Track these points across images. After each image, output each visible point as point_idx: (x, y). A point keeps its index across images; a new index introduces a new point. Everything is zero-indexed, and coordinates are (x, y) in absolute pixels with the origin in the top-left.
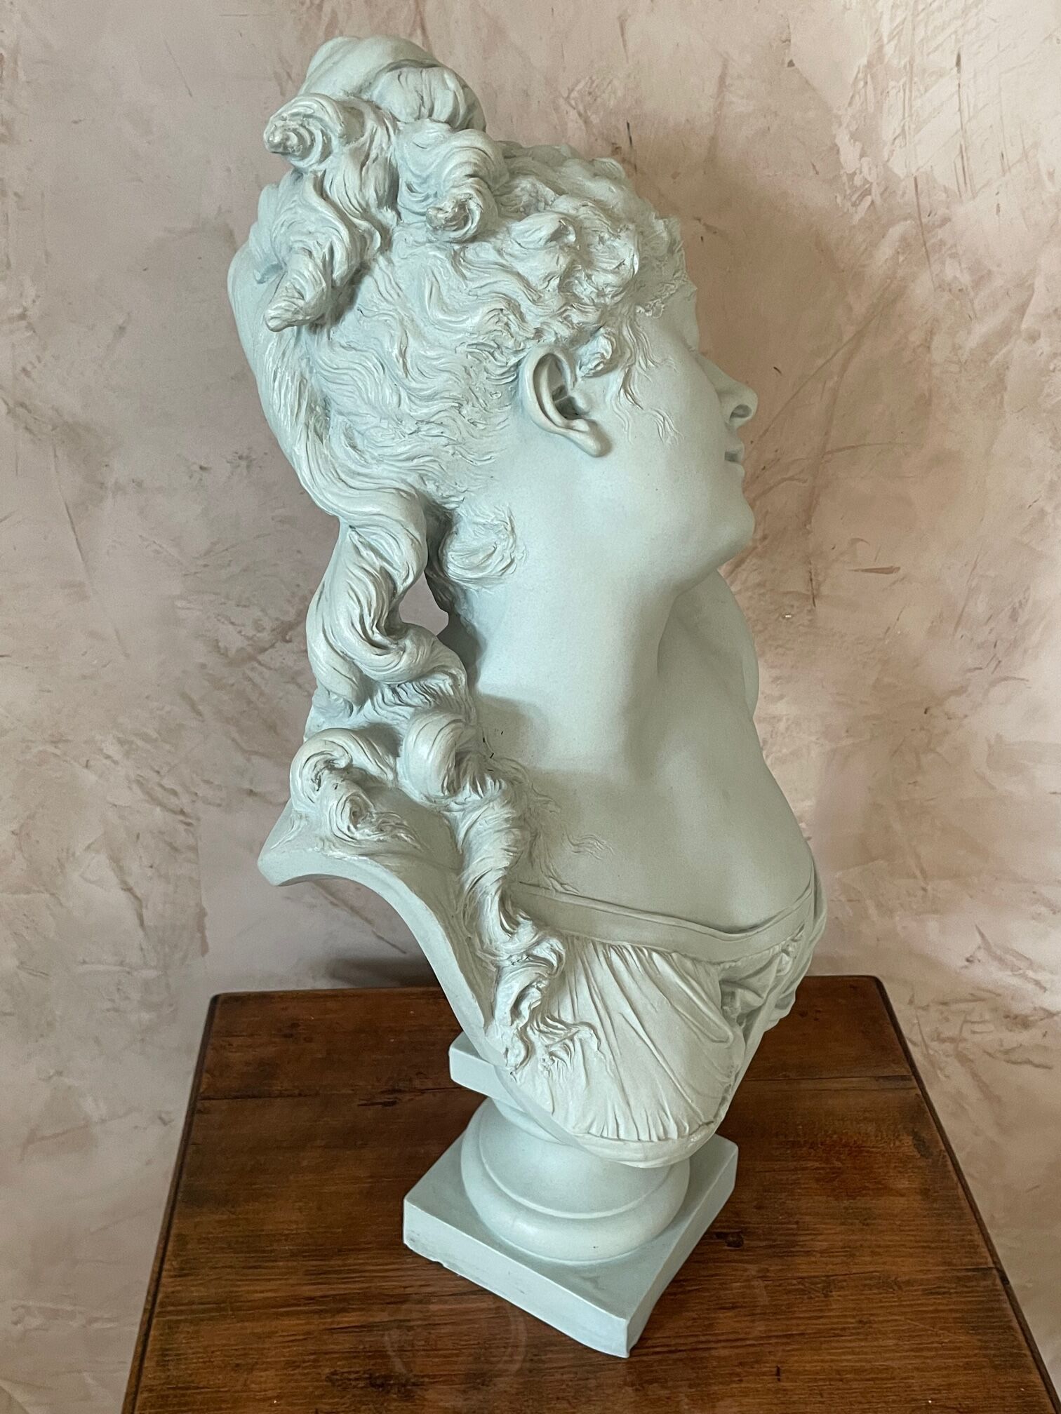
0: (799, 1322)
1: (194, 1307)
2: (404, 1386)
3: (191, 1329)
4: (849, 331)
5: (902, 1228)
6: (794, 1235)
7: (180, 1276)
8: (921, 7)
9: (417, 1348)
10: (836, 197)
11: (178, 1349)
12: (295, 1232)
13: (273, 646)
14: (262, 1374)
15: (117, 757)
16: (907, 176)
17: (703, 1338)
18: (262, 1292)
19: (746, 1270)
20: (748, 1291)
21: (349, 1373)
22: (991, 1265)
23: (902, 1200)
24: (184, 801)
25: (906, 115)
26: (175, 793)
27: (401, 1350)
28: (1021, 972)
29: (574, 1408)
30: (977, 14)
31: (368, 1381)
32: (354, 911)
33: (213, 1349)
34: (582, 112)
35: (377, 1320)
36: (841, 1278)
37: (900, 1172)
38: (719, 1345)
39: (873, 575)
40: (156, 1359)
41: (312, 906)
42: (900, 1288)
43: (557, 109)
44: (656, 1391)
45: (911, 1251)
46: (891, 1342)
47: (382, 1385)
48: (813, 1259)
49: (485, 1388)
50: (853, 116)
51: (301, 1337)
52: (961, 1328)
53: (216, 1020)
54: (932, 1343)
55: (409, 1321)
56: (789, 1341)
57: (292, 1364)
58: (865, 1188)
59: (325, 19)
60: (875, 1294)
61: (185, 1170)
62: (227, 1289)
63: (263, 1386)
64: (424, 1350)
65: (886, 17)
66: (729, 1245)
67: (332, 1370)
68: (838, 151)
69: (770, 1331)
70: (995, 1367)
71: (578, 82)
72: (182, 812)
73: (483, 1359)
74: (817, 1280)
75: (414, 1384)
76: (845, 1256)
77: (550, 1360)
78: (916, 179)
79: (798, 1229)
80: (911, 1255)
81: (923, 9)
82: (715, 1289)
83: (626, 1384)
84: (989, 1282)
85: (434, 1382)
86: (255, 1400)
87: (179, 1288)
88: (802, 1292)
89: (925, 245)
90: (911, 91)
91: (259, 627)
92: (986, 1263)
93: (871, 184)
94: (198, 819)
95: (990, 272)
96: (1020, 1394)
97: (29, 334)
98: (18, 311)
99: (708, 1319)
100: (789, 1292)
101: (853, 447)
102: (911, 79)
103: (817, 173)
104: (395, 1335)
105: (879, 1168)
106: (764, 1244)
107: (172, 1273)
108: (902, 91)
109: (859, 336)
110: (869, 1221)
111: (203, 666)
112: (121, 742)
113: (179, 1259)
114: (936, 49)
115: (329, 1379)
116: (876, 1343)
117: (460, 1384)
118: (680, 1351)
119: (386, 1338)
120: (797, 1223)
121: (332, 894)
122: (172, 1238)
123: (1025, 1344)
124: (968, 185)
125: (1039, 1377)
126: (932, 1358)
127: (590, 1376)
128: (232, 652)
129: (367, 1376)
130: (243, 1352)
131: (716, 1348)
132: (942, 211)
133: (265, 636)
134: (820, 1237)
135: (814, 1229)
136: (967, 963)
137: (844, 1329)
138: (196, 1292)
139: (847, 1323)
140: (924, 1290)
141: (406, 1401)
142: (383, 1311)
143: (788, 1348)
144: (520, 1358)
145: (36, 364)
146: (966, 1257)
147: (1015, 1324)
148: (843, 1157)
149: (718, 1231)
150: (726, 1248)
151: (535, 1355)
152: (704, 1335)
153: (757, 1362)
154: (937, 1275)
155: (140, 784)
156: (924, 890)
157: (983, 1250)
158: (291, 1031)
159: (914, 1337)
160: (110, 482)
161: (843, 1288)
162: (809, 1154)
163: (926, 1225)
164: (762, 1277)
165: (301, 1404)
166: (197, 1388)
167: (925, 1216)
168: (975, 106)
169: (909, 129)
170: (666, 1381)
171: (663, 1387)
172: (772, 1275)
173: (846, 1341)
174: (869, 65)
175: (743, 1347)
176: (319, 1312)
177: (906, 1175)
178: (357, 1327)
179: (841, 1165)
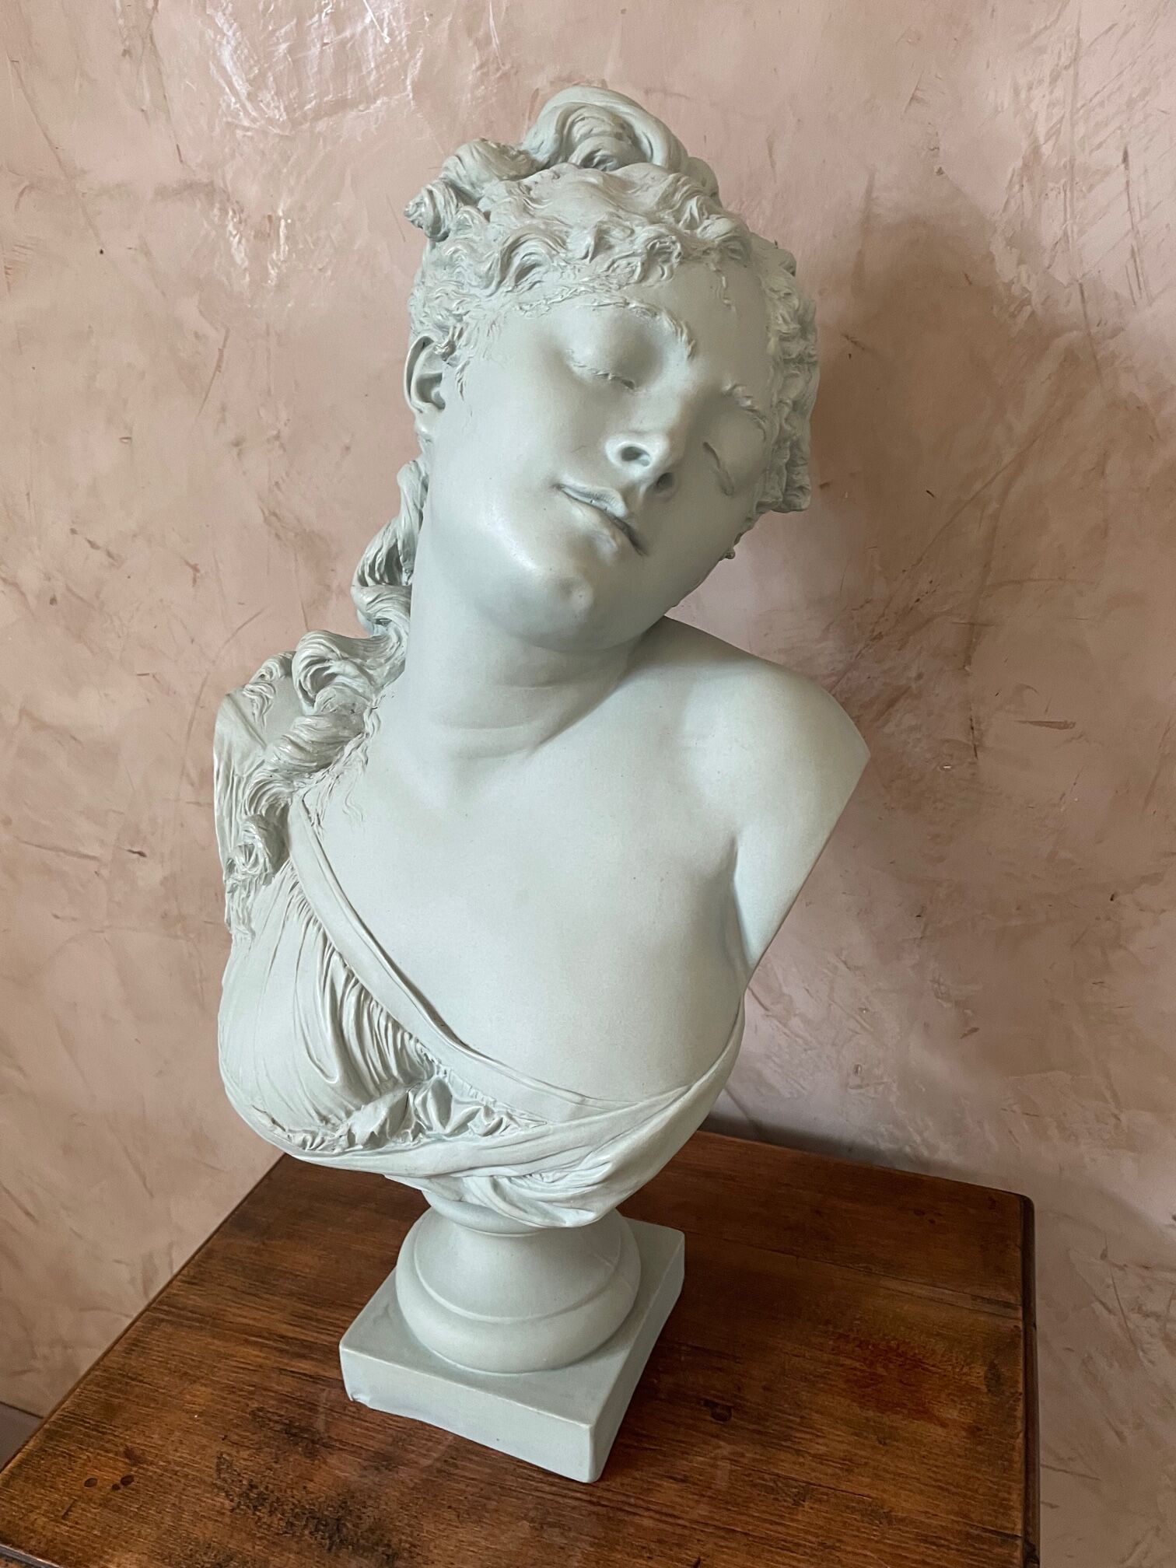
0: (750, 1520)
1: (183, 1312)
2: (313, 1442)
3: (169, 1329)
4: (1009, 454)
5: (925, 1461)
6: (791, 1428)
7: (189, 1283)
8: (1079, 103)
9: (347, 1412)
10: (992, 308)
11: (147, 1343)
12: (304, 1275)
14: (203, 1389)
16: (1072, 283)
17: (632, 1501)
18: (245, 1317)
20: (709, 1469)
21: (273, 1413)
22: (1022, 1534)
23: (940, 1430)
25: (1068, 217)
27: (332, 1410)
29: (461, 1522)
30: (1143, 107)
31: (285, 1427)
33: (175, 1353)
35: (327, 1374)
36: (825, 1490)
37: (952, 1400)
38: (646, 1514)
39: (1043, 728)
42: (890, 1523)
44: (553, 1535)
45: (923, 1487)
47: (295, 1435)
48: (802, 1460)
49: (387, 1472)
50: (1009, 222)
51: (251, 1368)
56: (728, 1536)
57: (231, 1390)
58: (902, 1405)
60: (855, 1519)
62: (220, 1307)
63: (195, 1399)
64: (352, 1417)
65: (1042, 116)
66: (713, 1416)
67: (261, 1406)
68: (993, 259)
69: (713, 1519)
73: (401, 1444)
74: (795, 1483)
76: (841, 1469)
77: (464, 1468)
78: (1081, 285)
79: (800, 1424)
80: (921, 1492)
81: (1083, 106)
82: (673, 1455)
83: (524, 1518)
84: (1006, 1551)
85: (342, 1449)
88: (772, 1490)
89: (1095, 357)
90: (1072, 191)
92: (1013, 1529)
93: (1031, 293)
95: (1173, 388)
97: (281, 452)
98: (274, 433)
99: (650, 1483)
100: (755, 1486)
101: (1017, 581)
102: (1073, 179)
103: (970, 283)
104: (335, 1394)
105: (930, 1389)
106: (754, 1427)
108: (1062, 194)
109: (1022, 458)
110: (888, 1441)
114: (1100, 145)
115: (253, 1413)
117: (365, 1460)
119: (325, 1394)
120: (802, 1417)
124: (1143, 293)
127: (496, 1498)
129: (287, 1422)
130: (197, 1364)
131: (640, 1515)
132: (1113, 321)
134: (820, 1441)
135: (820, 1430)
137: (799, 1545)
138: (195, 1301)
139: (805, 1539)
140: (919, 1534)
141: (308, 1457)
143: (722, 1544)
144: (435, 1455)
145: (286, 479)
146: (990, 1515)
148: (891, 1366)
149: (708, 1398)
150: (709, 1418)
151: (452, 1458)
152: (636, 1498)
153: (679, 1545)
154: (943, 1524)
156: (1117, 1118)
157: (1016, 1513)
160: (335, 585)
161: (820, 1501)
162: (853, 1351)
163: (956, 1466)
164: (732, 1460)
165: (216, 1427)
166: (141, 1381)
167: (959, 1456)
168: (1147, 204)
169: (1072, 232)
170: (570, 1529)
171: (562, 1533)
172: (746, 1461)
173: (794, 1558)
174: (1026, 166)
175: (671, 1524)
176: (281, 1351)
177: (959, 1406)
178: (305, 1375)
179: (885, 1374)
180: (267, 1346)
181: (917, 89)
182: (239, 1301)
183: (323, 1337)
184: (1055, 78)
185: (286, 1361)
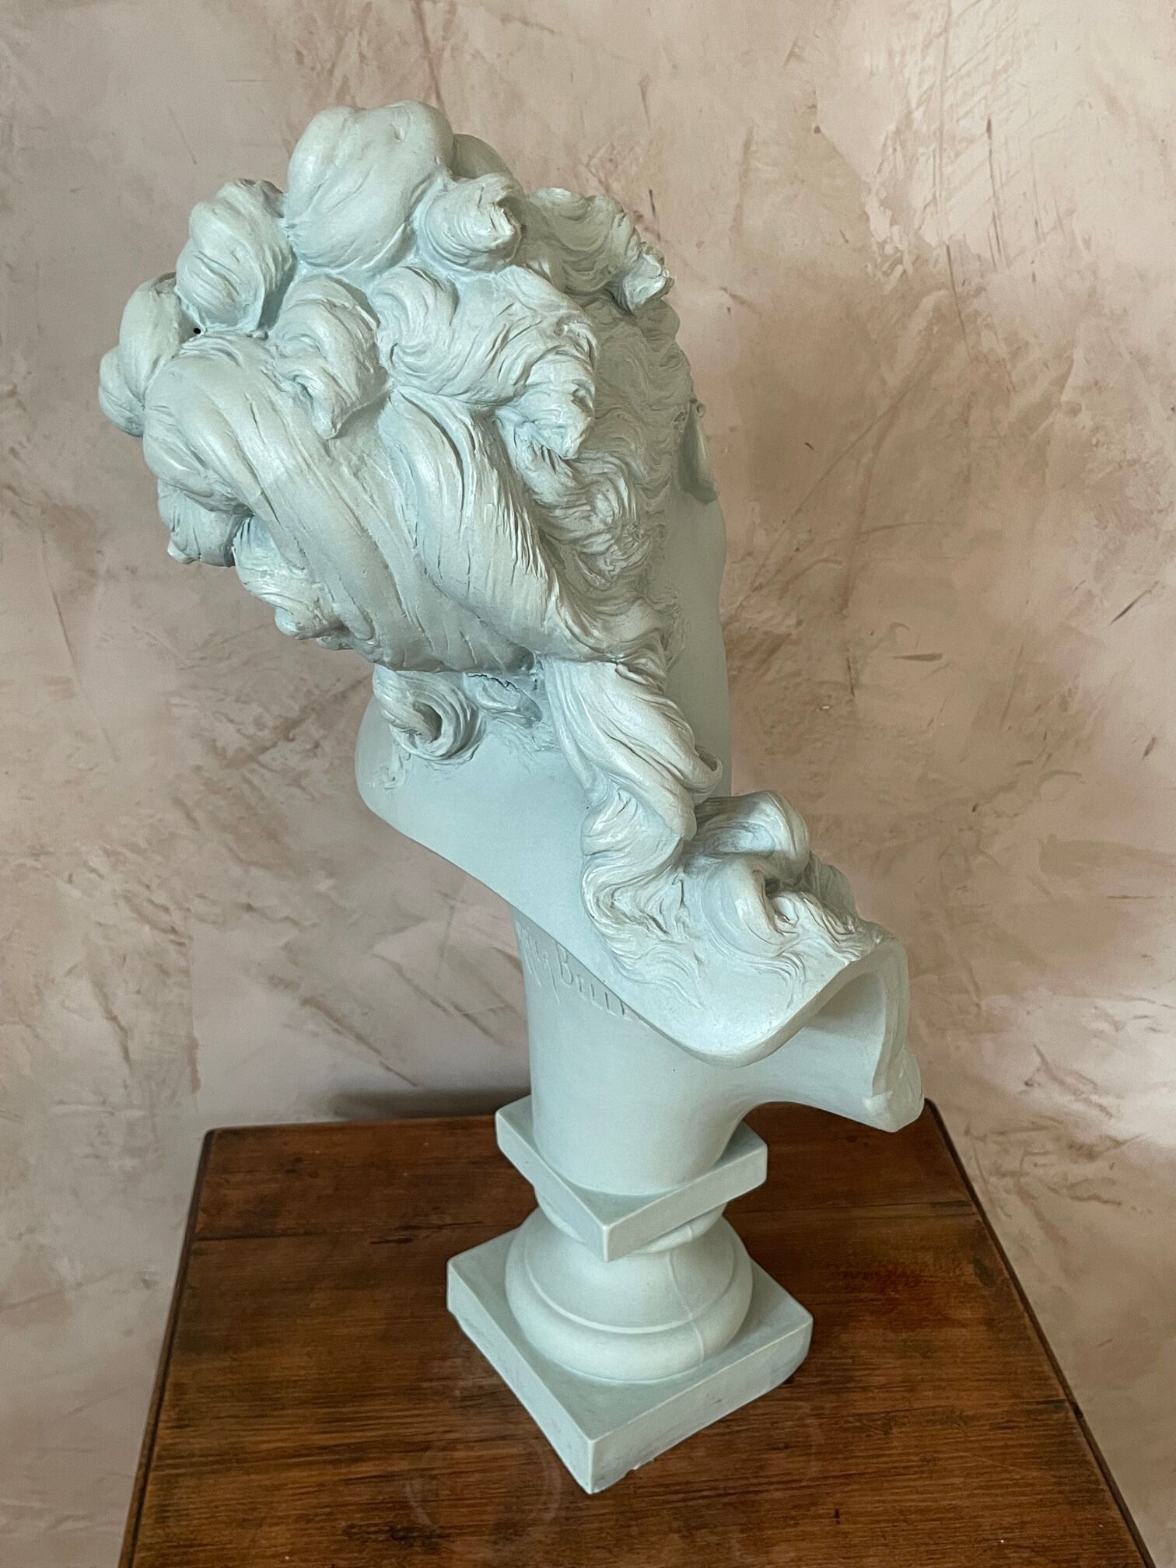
0: (859, 1461)
1: (194, 1460)
2: (429, 1537)
3: (192, 1482)
4: (884, 405)
5: (965, 1361)
6: (848, 1370)
7: (178, 1427)
8: (949, 72)
9: (441, 1497)
10: (866, 266)
11: (178, 1504)
12: (304, 1378)
13: (274, 745)
14: (275, 1528)
15: (103, 871)
16: (940, 245)
17: (755, 1481)
18: (269, 1442)
19: (800, 1408)
20: (801, 1430)
21: (368, 1525)
22: (1063, 1397)
23: (964, 1331)
24: (176, 918)
25: (937, 182)
26: (166, 910)
27: (424, 1501)
28: (1084, 1096)
29: (615, 1556)
30: (1006, 79)
31: (389, 1534)
32: (360, 1038)
33: (217, 1503)
34: (603, 179)
35: (396, 1469)
36: (902, 1413)
37: (961, 1302)
38: (772, 1487)
39: (913, 662)
40: (154, 1516)
41: (315, 1034)
42: (966, 1423)
43: (577, 176)
44: (705, 1537)
45: (975, 1384)
46: (957, 1481)
47: (402, 1539)
48: (871, 1395)
49: (517, 1538)
50: (883, 184)
51: (314, 1489)
52: (1033, 1463)
53: (212, 1157)
54: (1003, 1480)
55: (432, 1469)
56: (848, 1481)
57: (306, 1519)
58: (926, 1320)
59: (337, 83)
60: (939, 1430)
61: (181, 1316)
62: (231, 1441)
63: (273, 1542)
64: (450, 1500)
65: (914, 81)
67: (349, 1523)
68: (868, 219)
69: (829, 1471)
70: (1071, 1503)
71: (599, 148)
72: (173, 931)
73: (514, 1508)
74: (876, 1417)
75: (440, 1536)
76: (905, 1391)
78: (948, 247)
79: (853, 1364)
80: (976, 1389)
81: (952, 75)
82: (765, 1429)
83: (672, 1531)
84: (1062, 1415)
85: (460, 1534)
86: (264, 1557)
87: (177, 1440)
88: (860, 1429)
89: (960, 315)
90: (941, 157)
91: (259, 724)
92: (1058, 1395)
93: (902, 252)
94: (191, 938)
95: (1027, 344)
96: (1099, 1530)
97: (19, 412)
98: (7, 388)
99: (757, 1460)
100: (845, 1430)
101: (890, 527)
102: (941, 145)
103: (847, 241)
104: (418, 1484)
105: (939, 1298)
106: (819, 1379)
107: (169, 1424)
108: (932, 159)
109: (894, 410)
110: (929, 1354)
111: (199, 768)
112: (108, 853)
113: (177, 1410)
114: (967, 113)
115: (345, 1532)
116: (941, 1482)
117: (489, 1535)
118: (730, 1494)
119: (408, 1489)
120: (852, 1357)
121: (336, 1020)
122: (168, 1387)
123: (1101, 1479)
124: (1002, 253)
125: (1119, 1512)
126: (1002, 1495)
127: (634, 1523)
128: (230, 753)
129: (387, 1528)
130: (250, 1506)
131: (767, 1491)
132: (976, 281)
133: (266, 734)
134: (877, 1372)
135: (871, 1364)
136: (1024, 1088)
137: (905, 1468)
138: (198, 1444)
139: (909, 1461)
140: (991, 1424)
141: (434, 1554)
142: (402, 1459)
143: (846, 1489)
144: (556, 1506)
145: (26, 444)
146: (1036, 1390)
147: (1091, 1457)
148: (899, 1287)
151: (572, 1503)
152: (756, 1477)
153: (813, 1504)
154: (1006, 1409)
155: (128, 899)
156: (978, 1005)
157: (1054, 1382)
158: (294, 1166)
159: (982, 1474)
160: (102, 569)
161: (904, 1424)
162: (863, 1285)
163: (991, 1357)
164: (816, 1415)
165: (316, 1560)
166: (200, 1545)
167: (990, 1348)
168: (1008, 172)
169: (940, 196)
170: (715, 1527)
171: (712, 1532)
172: (827, 1412)
173: (910, 1480)
174: (898, 132)
175: (796, 1488)
176: (331, 1462)
177: (968, 1305)
178: (375, 1477)
179: (897, 1296)
180: (312, 1463)
181: (795, 44)
182: (249, 1428)
183: (368, 1434)
184: (926, 47)
185: (344, 1471)
